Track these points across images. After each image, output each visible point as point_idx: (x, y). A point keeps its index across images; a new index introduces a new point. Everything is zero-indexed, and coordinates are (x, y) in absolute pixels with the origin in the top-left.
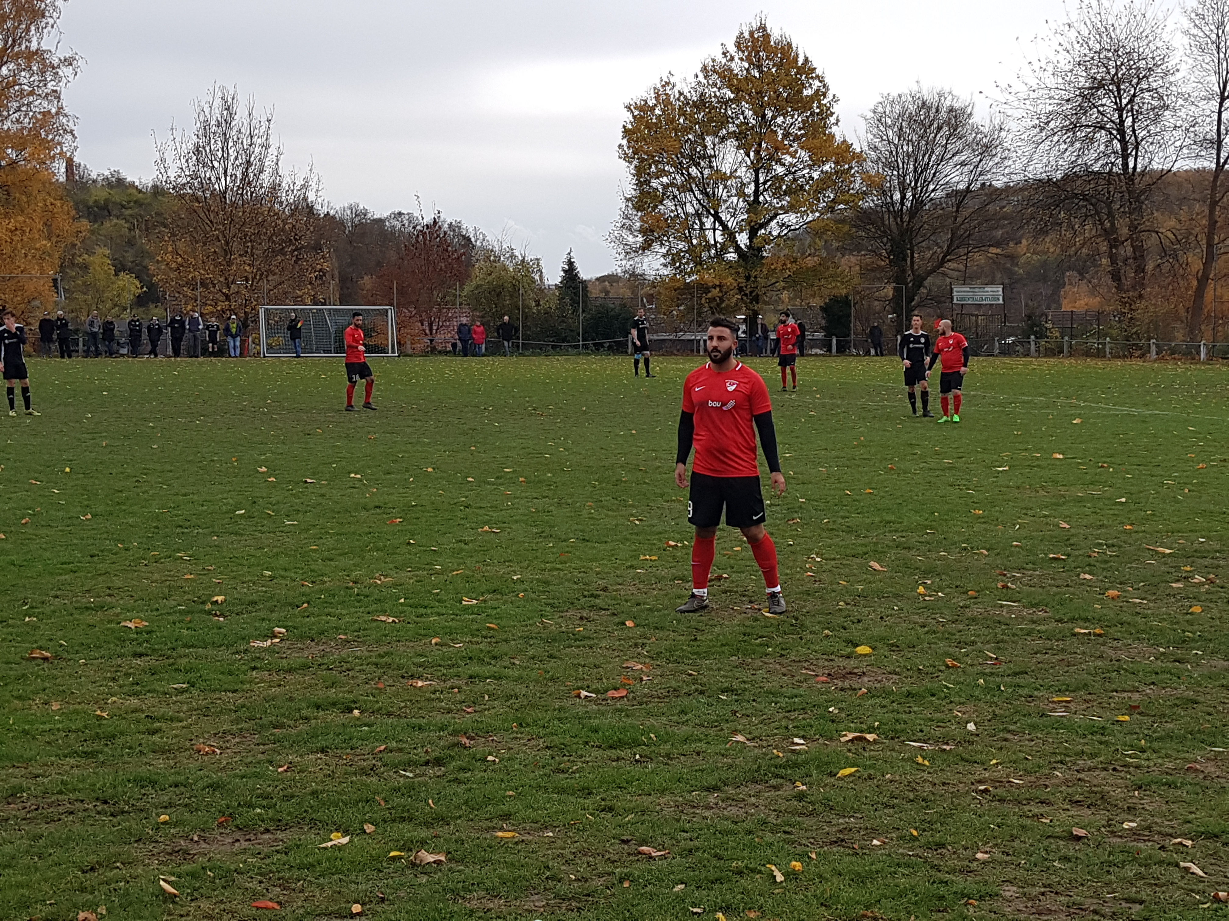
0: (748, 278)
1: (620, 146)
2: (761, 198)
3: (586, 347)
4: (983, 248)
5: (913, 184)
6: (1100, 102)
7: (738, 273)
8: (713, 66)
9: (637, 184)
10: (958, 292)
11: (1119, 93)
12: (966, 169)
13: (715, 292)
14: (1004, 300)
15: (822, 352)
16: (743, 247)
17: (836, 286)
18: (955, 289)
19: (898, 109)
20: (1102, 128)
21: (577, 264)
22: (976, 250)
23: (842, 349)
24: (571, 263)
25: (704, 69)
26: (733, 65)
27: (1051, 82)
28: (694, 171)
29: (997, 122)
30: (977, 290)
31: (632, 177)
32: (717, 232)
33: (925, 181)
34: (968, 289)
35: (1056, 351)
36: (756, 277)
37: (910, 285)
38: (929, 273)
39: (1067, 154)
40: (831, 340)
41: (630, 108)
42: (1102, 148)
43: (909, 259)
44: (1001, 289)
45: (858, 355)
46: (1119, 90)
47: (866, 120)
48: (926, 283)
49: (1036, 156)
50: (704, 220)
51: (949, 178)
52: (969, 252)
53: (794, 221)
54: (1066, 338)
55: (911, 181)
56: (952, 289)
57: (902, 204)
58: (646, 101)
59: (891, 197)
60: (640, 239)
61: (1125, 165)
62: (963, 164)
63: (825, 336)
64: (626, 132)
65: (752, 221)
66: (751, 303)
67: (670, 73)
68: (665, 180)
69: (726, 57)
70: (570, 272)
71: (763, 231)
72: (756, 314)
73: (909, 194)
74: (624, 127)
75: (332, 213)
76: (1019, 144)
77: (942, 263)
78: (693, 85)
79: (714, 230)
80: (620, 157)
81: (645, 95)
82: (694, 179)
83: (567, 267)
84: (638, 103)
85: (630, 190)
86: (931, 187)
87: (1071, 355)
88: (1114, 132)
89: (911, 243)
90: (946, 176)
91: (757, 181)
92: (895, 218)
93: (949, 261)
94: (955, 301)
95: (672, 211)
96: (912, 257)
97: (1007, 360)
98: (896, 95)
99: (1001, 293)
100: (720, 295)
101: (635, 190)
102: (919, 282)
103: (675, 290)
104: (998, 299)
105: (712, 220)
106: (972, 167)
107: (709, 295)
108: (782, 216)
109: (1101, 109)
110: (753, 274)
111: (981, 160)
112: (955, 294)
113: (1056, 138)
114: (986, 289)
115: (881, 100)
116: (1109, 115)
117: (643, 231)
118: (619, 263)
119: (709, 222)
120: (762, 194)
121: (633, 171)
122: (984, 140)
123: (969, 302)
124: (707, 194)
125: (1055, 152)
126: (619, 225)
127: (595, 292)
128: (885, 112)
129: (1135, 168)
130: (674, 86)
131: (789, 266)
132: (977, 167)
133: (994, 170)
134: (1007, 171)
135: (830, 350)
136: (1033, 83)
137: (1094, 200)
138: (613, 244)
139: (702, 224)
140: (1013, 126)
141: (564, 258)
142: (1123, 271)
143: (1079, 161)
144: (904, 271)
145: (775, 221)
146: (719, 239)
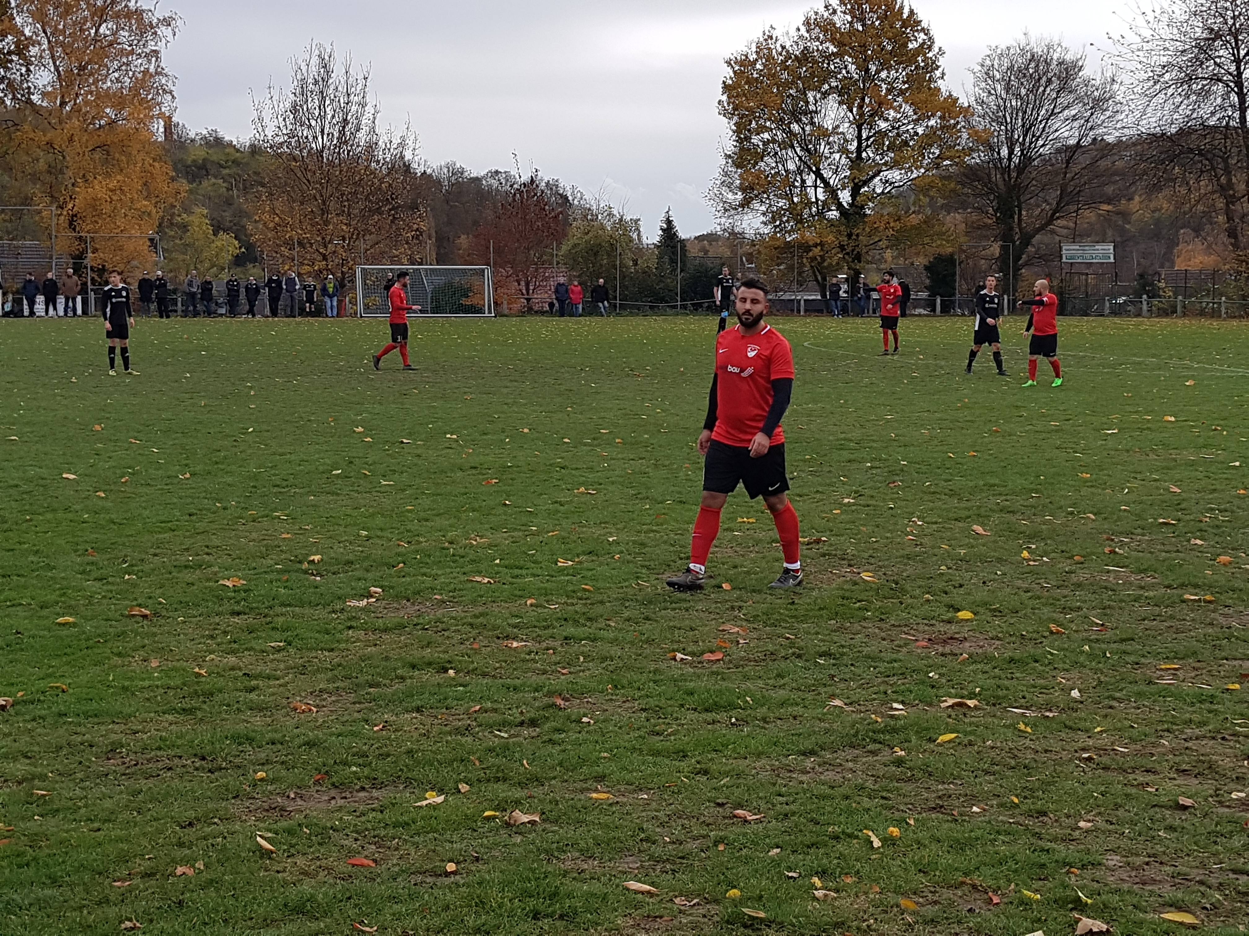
0: (849, 236)
1: (720, 102)
2: (864, 155)
3: (684, 307)
4: (1093, 205)
5: (1021, 139)
6: (1217, 54)
7: (840, 232)
8: (816, 19)
9: (737, 141)
10: (1067, 250)
11: (1237, 44)
12: (1076, 124)
13: (817, 251)
14: (1115, 259)
15: (926, 312)
16: (845, 204)
17: (941, 245)
18: (1064, 248)
19: (1006, 63)
20: (1220, 80)
21: (675, 223)
22: (1087, 207)
23: (946, 309)
24: (669, 222)
25: (807, 23)
26: (836, 18)
27: (1166, 33)
28: (795, 127)
29: (1109, 74)
30: (1087, 248)
31: (731, 133)
32: (818, 189)
33: (1033, 136)
34: (1078, 247)
35: (1169, 311)
36: (857, 235)
37: (1018, 243)
38: (1038, 231)
39: (1183, 106)
40: (935, 300)
41: (730, 64)
42: (1219, 101)
43: (1016, 217)
44: (1112, 247)
45: (963, 315)
46: (1237, 41)
47: (974, 73)
48: (1034, 241)
49: (1149, 110)
50: (805, 177)
51: (1057, 134)
52: (1079, 209)
53: (898, 178)
54: (1180, 298)
55: (1019, 137)
56: (1061, 248)
57: (1010, 159)
58: (747, 57)
59: (999, 153)
60: (740, 196)
62: (1074, 118)
63: (929, 296)
64: (726, 88)
65: (855, 178)
66: (853, 261)
67: (771, 27)
68: (766, 136)
69: (828, 10)
70: (669, 231)
71: (866, 189)
72: (858, 273)
73: (1017, 149)
74: (724, 82)
75: (429, 171)
76: (1133, 97)
77: (1051, 220)
78: (795, 39)
79: (816, 187)
80: (720, 114)
81: (745, 49)
82: (795, 135)
83: (665, 226)
84: (739, 58)
85: (730, 145)
86: (1040, 142)
87: (1184, 315)
88: (1231, 84)
89: (1018, 199)
90: (1056, 131)
91: (859, 137)
92: (1002, 174)
93: (1058, 218)
94: (1064, 260)
95: (773, 168)
96: (1020, 214)
97: (1117, 320)
98: (1004, 48)
99: (1112, 251)
100: (822, 253)
101: (735, 147)
102: (1027, 240)
103: (776, 249)
104: (1109, 258)
105: (814, 177)
106: (1083, 121)
107: (811, 254)
108: (885, 173)
109: (1218, 60)
110: (855, 231)
111: (1092, 114)
112: (1064, 252)
113: (1170, 91)
114: (1097, 247)
115: (989, 53)
116: (1226, 67)
117: (743, 189)
118: (718, 221)
119: (810, 179)
120: (865, 150)
121: (734, 128)
122: (1096, 93)
123: (1079, 261)
124: (808, 150)
125: (1169, 106)
126: (718, 182)
127: (693, 251)
128: (993, 65)
130: (776, 40)
131: (892, 225)
132: (1087, 121)
133: (1106, 124)
134: (1118, 126)
135: (934, 310)
136: (1147, 33)
137: (1209, 156)
138: (712, 202)
139: (803, 181)
140: (1126, 78)
141: (662, 216)
142: (1239, 228)
143: (1195, 115)
144: (1011, 229)
145: (879, 178)
146: (821, 197)
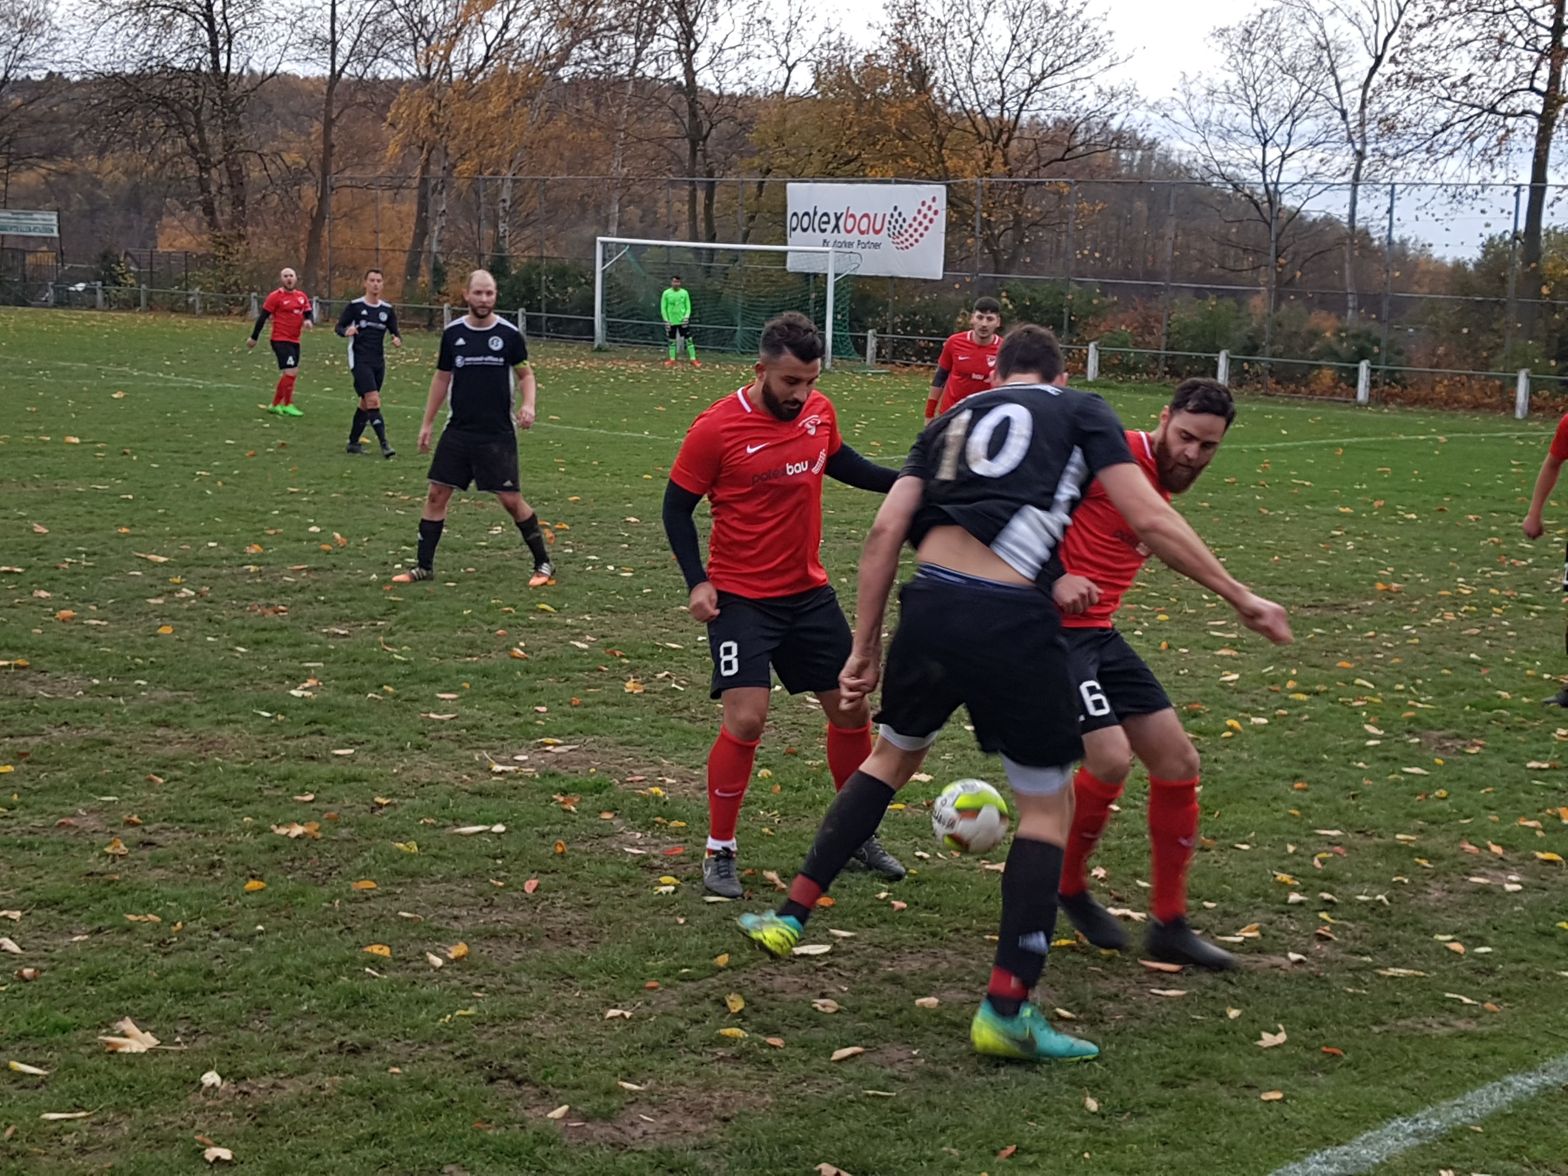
4: (30, 161)
14: (59, 231)
20: (185, 11)
22: (20, 162)
30: (22, 216)
34: (10, 215)
35: (131, 304)
39: (140, 40)
42: (185, 38)
44: (55, 217)
49: (96, 40)
54: (144, 286)
61: (216, 62)
76: (72, 22)
87: (151, 308)
88: (200, 18)
97: (61, 313)
99: (55, 222)
104: (52, 231)
106: (9, 47)
111: (22, 39)
113: (123, 19)
114: (35, 216)
122: (25, 12)
123: (13, 233)
125: (121, 37)
129: (228, 68)
132: (16, 48)
133: (40, 55)
134: (58, 58)
142: (216, 204)
143: (155, 53)
